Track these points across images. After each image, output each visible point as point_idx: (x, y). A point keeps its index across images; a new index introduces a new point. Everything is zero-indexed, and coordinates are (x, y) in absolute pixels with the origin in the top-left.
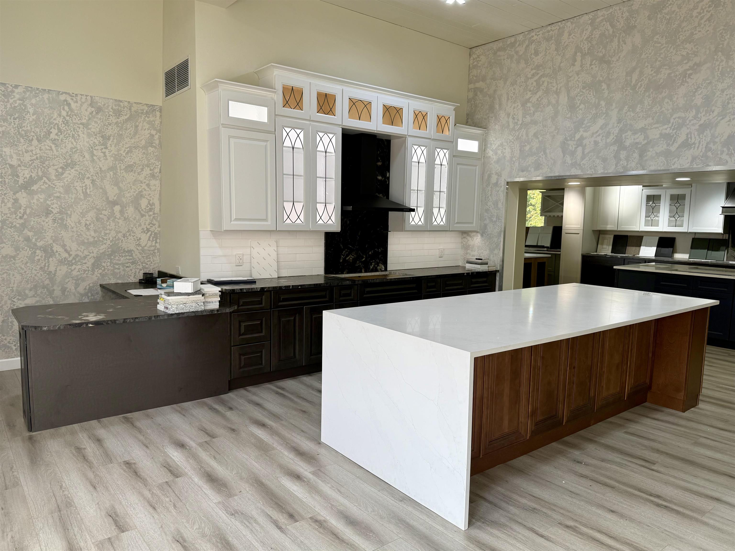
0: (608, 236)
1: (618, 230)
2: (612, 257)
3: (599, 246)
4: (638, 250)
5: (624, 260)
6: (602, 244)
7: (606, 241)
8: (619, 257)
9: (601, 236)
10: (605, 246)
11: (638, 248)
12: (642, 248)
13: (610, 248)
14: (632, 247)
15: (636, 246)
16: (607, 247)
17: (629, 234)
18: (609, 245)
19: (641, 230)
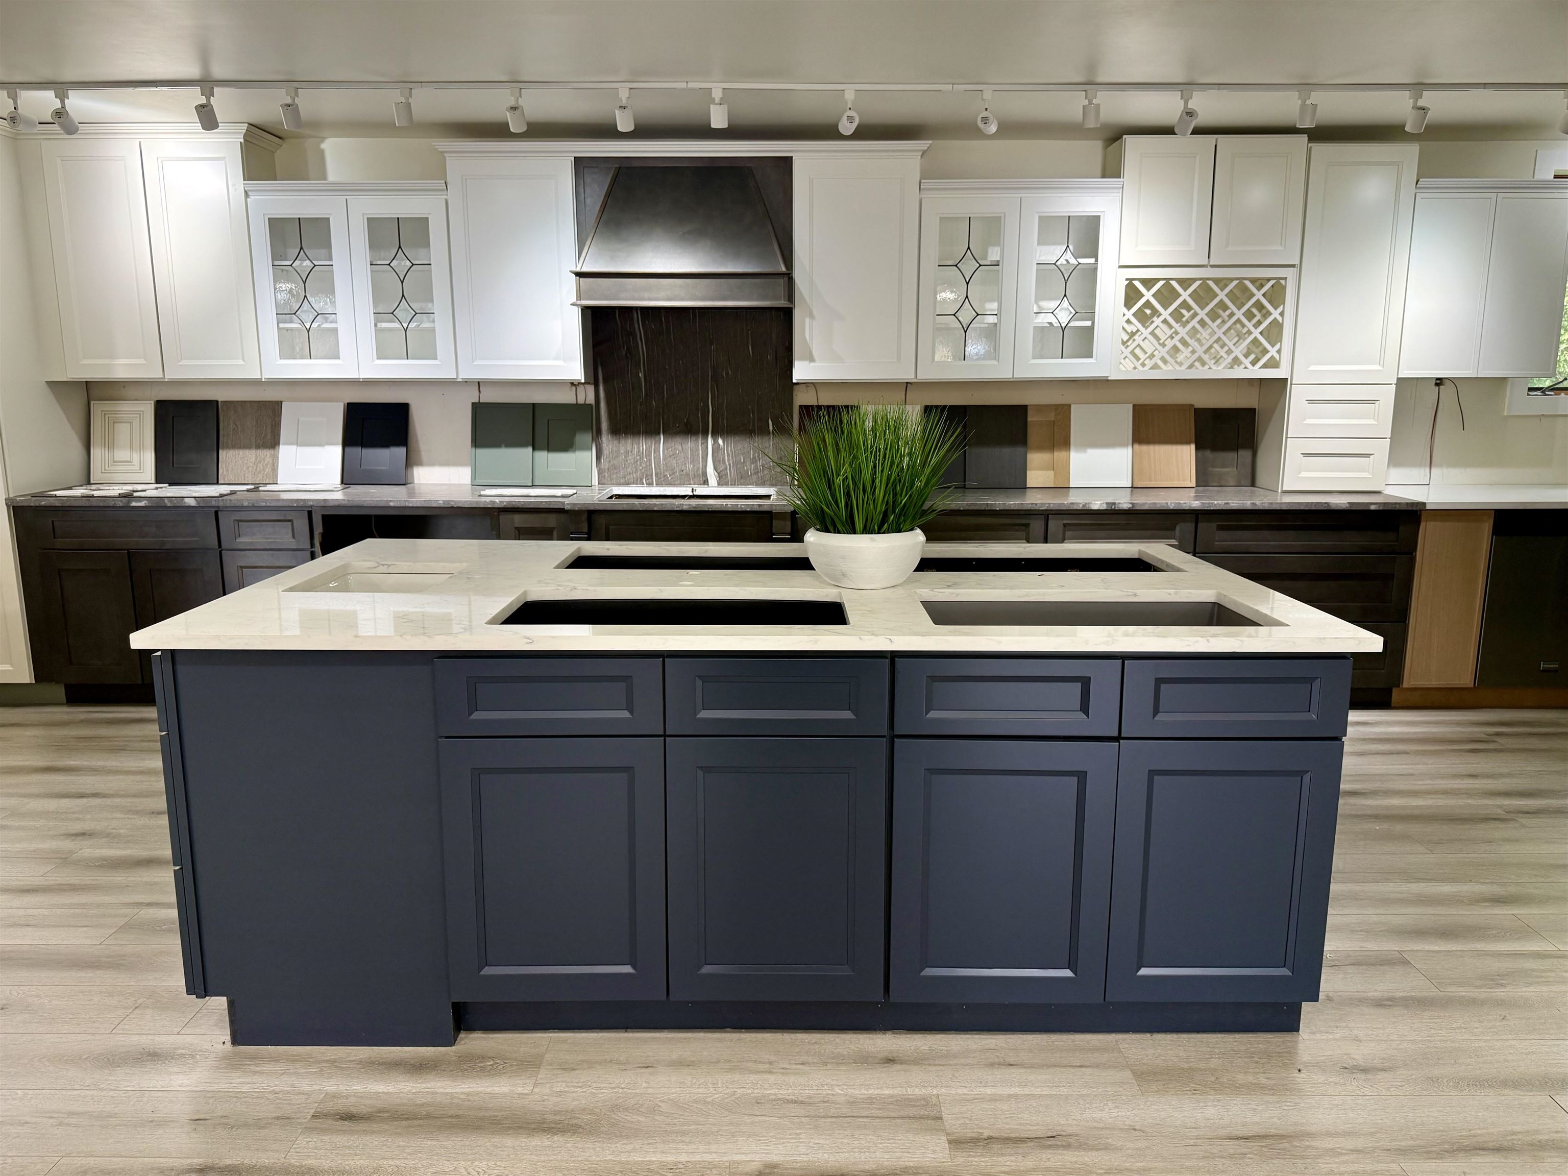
0: (125, 407)
1: (169, 376)
2: (158, 506)
3: (96, 452)
4: (268, 460)
5: (216, 513)
6: (110, 444)
7: (123, 430)
8: (192, 502)
9: (97, 408)
10: (122, 454)
11: (266, 453)
12: (286, 453)
13: (149, 458)
14: (241, 452)
15: (258, 447)
16: (136, 457)
17: (220, 395)
18: (142, 448)
19: (268, 375)
